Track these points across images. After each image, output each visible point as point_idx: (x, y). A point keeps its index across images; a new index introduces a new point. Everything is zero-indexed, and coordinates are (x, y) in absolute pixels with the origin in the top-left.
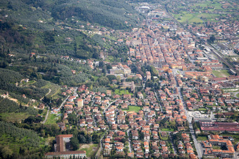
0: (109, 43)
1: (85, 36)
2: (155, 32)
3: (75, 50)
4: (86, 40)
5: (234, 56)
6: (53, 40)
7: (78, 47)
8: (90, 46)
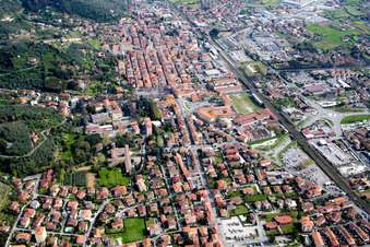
0: (90, 55)
1: (57, 51)
2: (147, 23)
3: (43, 78)
4: (58, 59)
5: (248, 63)
6: (12, 65)
7: (46, 72)
8: (64, 68)
